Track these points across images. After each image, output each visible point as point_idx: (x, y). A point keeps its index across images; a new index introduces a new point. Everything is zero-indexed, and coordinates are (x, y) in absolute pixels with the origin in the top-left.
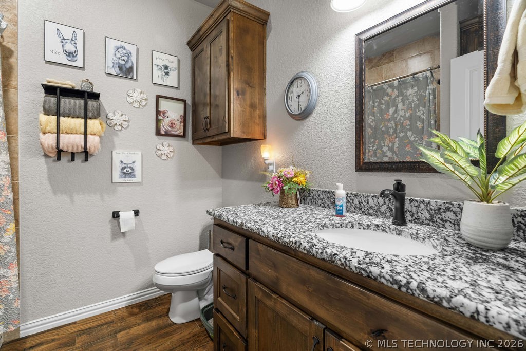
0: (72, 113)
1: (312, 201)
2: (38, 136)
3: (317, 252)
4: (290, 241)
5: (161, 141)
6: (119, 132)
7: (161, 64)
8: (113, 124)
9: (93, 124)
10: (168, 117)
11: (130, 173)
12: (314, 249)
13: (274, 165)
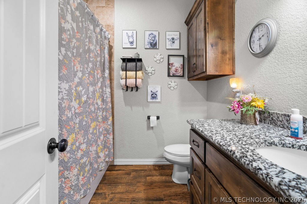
0: (131, 69)
1: (272, 122)
2: (120, 80)
3: (245, 163)
4: (227, 149)
5: (171, 80)
6: (150, 77)
7: (170, 37)
8: (148, 72)
9: (139, 73)
10: (174, 66)
11: (155, 97)
12: (243, 160)
13: (240, 93)
